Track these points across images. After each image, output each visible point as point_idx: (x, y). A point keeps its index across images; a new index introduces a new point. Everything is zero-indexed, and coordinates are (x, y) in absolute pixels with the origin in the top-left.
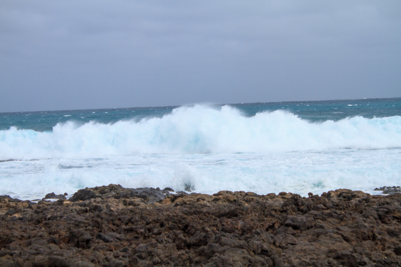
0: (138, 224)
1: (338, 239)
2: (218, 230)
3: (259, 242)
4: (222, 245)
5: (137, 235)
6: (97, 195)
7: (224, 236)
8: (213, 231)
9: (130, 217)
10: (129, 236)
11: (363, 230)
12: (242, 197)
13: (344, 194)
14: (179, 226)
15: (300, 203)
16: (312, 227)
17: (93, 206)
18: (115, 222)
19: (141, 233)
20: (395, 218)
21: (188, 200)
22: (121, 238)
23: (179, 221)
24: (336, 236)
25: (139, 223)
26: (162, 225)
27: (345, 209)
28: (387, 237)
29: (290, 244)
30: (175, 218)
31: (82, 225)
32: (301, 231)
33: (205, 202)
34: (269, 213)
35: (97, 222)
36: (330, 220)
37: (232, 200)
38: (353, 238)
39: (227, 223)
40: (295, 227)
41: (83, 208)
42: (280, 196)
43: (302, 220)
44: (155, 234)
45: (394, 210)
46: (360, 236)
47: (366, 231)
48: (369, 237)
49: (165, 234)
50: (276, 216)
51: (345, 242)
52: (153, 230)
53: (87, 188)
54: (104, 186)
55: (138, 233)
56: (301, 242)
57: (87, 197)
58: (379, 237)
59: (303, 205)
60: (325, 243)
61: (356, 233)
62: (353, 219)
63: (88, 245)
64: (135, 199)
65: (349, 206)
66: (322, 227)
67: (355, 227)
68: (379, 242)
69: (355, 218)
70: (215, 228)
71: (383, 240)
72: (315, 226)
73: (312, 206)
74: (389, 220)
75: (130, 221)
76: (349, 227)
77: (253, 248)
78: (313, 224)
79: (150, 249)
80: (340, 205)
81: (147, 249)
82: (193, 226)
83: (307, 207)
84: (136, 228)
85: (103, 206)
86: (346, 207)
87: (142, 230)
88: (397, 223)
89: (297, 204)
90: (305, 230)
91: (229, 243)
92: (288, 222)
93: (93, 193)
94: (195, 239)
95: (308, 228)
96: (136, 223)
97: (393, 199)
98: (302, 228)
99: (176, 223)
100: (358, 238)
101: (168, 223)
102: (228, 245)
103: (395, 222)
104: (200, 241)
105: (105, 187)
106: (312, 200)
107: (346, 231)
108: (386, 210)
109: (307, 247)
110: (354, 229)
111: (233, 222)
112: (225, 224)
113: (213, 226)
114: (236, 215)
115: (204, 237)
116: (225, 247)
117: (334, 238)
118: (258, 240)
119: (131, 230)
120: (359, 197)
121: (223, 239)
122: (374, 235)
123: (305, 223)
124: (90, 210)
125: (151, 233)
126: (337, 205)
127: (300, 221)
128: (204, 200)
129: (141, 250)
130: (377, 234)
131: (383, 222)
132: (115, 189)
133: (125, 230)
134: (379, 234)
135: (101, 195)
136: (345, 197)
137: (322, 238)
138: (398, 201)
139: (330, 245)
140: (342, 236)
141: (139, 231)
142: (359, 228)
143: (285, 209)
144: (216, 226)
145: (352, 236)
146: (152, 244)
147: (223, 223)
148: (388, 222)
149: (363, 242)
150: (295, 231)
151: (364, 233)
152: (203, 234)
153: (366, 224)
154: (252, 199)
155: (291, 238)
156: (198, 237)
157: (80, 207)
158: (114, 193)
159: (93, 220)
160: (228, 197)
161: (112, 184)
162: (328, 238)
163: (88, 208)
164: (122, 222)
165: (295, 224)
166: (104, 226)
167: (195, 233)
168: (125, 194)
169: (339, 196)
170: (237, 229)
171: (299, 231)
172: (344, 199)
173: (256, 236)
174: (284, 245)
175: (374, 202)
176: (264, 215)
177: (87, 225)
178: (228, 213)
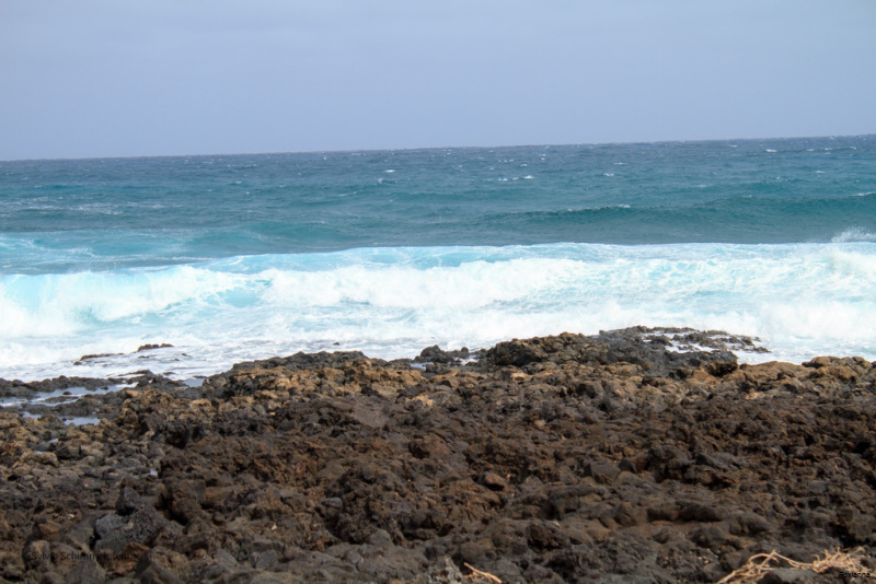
0: (766, 438)
5: (766, 459)
6: (538, 354)
10: (754, 460)
14: (846, 445)
17: (574, 384)
19: (775, 455)
22: (740, 463)
23: (841, 433)
26: (810, 441)
30: (835, 427)
31: (656, 436)
35: (682, 431)
37: (847, 376)
44: (799, 458)
52: (795, 451)
53: (515, 340)
54: (551, 337)
55: (768, 455)
63: (686, 475)
64: (625, 367)
84: (764, 446)
87: (774, 450)
93: (528, 351)
96: (761, 436)
99: (837, 437)
101: (822, 438)
105: (554, 338)
119: (754, 450)
125: (792, 456)
128: (792, 376)
132: (574, 343)
133: (745, 449)
135: (546, 355)
141: (770, 452)
157: (550, 386)
158: (574, 353)
160: (838, 370)
161: (565, 333)
166: (697, 438)
168: (598, 355)
177: (663, 435)
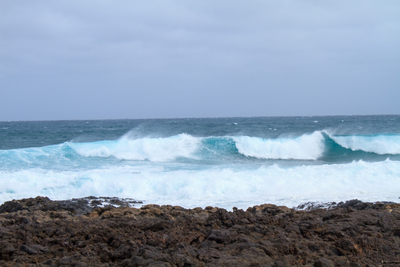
0: (62, 236)
1: (260, 253)
2: (142, 243)
3: (182, 255)
4: (145, 257)
5: (62, 248)
6: (24, 207)
7: (148, 249)
8: (137, 244)
9: (55, 230)
10: (53, 248)
11: (284, 244)
12: (169, 211)
13: (269, 209)
14: (103, 239)
15: (225, 218)
16: (235, 241)
17: (19, 218)
18: (39, 234)
19: (66, 245)
20: (316, 233)
21: (115, 213)
22: (45, 250)
23: (104, 233)
24: (258, 250)
25: (64, 235)
26: (87, 238)
27: (268, 224)
28: (308, 252)
29: (213, 257)
30: (101, 231)
31: (6, 237)
32: (225, 244)
33: (132, 215)
34: (193, 227)
35: (21, 234)
36: (254, 234)
37: (159, 213)
38: (275, 252)
39: (151, 236)
40: (219, 241)
41: (9, 220)
42: (206, 210)
43: (226, 234)
44: (80, 247)
45: (316, 225)
46: (281, 250)
47: (287, 245)
48: (290, 251)
49: (90, 247)
50: (201, 230)
51: (267, 256)
52: (78, 243)
53: (14, 200)
54: (31, 198)
55: (62, 246)
56: (224, 255)
57: (13, 209)
58: (300, 251)
59: (227, 219)
60: (247, 256)
61: (278, 247)
62: (276, 234)
63: (11, 257)
64: (62, 212)
65: (272, 220)
66: (245, 241)
67: (277, 241)
68: (300, 257)
69: (278, 232)
70: (140, 242)
71: (304, 254)
72: (238, 240)
73: (236, 221)
74: (311, 235)
75: (54, 233)
76: (271, 241)
77: (176, 261)
78: (236, 238)
79: (73, 262)
80: (264, 220)
81: (71, 261)
82: (117, 239)
83: (232, 221)
84: (60, 241)
85: (30, 218)
86: (270, 222)
87: (66, 243)
88: (318, 238)
89: (222, 219)
90: (229, 244)
91: (152, 256)
92: (212, 235)
93: (19, 205)
94: (119, 251)
95: (232, 242)
96: (60, 236)
97: (316, 214)
98: (226, 242)
99: (101, 236)
100: (280, 252)
101: (93, 236)
102: (151, 258)
103: (316, 236)
104: (125, 254)
105: (33, 199)
106: (237, 214)
107: (269, 245)
108: (308, 225)
109: (230, 260)
110: (276, 243)
112: (150, 237)
113: (138, 239)
114: (162, 229)
115: (129, 250)
116: (149, 260)
117: (257, 252)
118: (181, 254)
119: (55, 243)
120: (283, 212)
121: (147, 252)
122: (295, 249)
123: (229, 237)
124: (16, 222)
125: (76, 246)
126: (261, 220)
127: (224, 235)
128: (131, 213)
129: (64, 262)
130: (298, 249)
131: (304, 237)
132: (42, 201)
133: (49, 242)
134: (301, 249)
135: (28, 207)
136: (269, 212)
137: (245, 252)
138: (321, 216)
139: (253, 259)
140: (265, 250)
141: (63, 244)
142: (281, 242)
143: (209, 223)
144: (141, 239)
145: (274, 250)
146: (76, 257)
147: (148, 237)
148: (310, 237)
149: (285, 256)
150: (219, 245)
151: (286, 247)
152: (128, 247)
153: (287, 239)
154: (179, 213)
155: (214, 252)
156: (123, 250)
157: (6, 219)
158: (41, 206)
159: (17, 232)
160: (155, 210)
161: (39, 197)
162: (251, 252)
163: (14, 220)
164: (47, 235)
165: (219, 237)
166: (28, 238)
167: (120, 246)
168: (53, 207)
169: (264, 210)
170: (162, 242)
171: (223, 245)
172: (269, 214)
173: (180, 249)
174: (207, 258)
175: (298, 217)
176: (189, 228)
177: (11, 237)
178: (154, 227)
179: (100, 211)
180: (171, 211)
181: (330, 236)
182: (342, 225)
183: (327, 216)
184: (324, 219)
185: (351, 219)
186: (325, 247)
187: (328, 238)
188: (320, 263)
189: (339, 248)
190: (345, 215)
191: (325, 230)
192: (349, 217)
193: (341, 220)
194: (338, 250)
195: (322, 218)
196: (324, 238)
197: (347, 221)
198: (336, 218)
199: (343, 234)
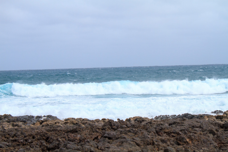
0: (19, 137)
1: (133, 145)
2: (66, 140)
3: (89, 147)
4: (67, 148)
7: (69, 143)
8: (63, 140)
9: (15, 133)
10: (14, 143)
11: (147, 139)
12: (81, 121)
13: (138, 119)
14: (43, 138)
15: (113, 125)
16: (119, 138)
18: (6, 136)
19: (21, 142)
20: (165, 132)
21: (50, 123)
23: (43, 135)
24: (132, 143)
26: (34, 138)
27: (138, 128)
28: (160, 143)
29: (106, 147)
30: (41, 133)
32: (113, 140)
33: (60, 124)
34: (95, 130)
36: (129, 134)
37: (75, 123)
38: (142, 144)
39: (71, 136)
40: (109, 138)
42: (102, 121)
43: (113, 134)
44: (29, 143)
45: (165, 128)
46: (145, 143)
48: (150, 143)
49: (35, 143)
50: (99, 132)
51: (137, 146)
55: (19, 142)
56: (113, 146)
58: (156, 143)
59: (114, 125)
60: (126, 147)
61: (143, 141)
62: (142, 133)
64: (19, 123)
65: (140, 126)
66: (124, 138)
68: (156, 146)
71: (159, 145)
72: (121, 137)
73: (119, 126)
75: (15, 135)
76: (140, 138)
77: (85, 150)
78: (120, 136)
79: (26, 151)
80: (135, 126)
81: (24, 151)
82: (51, 138)
83: (117, 126)
84: (18, 139)
86: (139, 127)
87: (22, 141)
88: (166, 135)
89: (111, 125)
90: (116, 140)
91: (71, 147)
92: (106, 135)
94: (52, 145)
95: (117, 139)
96: (18, 137)
97: (165, 122)
98: (113, 139)
101: (37, 136)
102: (71, 149)
103: (165, 135)
104: (56, 146)
105: (2, 116)
106: (120, 123)
107: (138, 140)
108: (160, 128)
109: (116, 149)
110: (143, 139)
111: (75, 135)
112: (70, 136)
113: (63, 138)
114: (77, 132)
115: (58, 144)
116: (69, 150)
118: (88, 146)
119: (15, 141)
120: (146, 121)
121: (68, 145)
122: (153, 142)
123: (115, 136)
125: (27, 142)
126: (134, 126)
127: (112, 135)
128: (59, 123)
130: (155, 142)
131: (158, 135)
132: (7, 117)
133: (12, 140)
134: (156, 142)
136: (138, 121)
137: (125, 144)
138: (168, 123)
139: (129, 148)
140: (136, 143)
141: (20, 141)
142: (145, 138)
143: (104, 128)
144: (65, 138)
145: (141, 143)
146: (27, 148)
147: (69, 136)
148: (161, 135)
149: (147, 146)
150: (109, 141)
151: (148, 141)
152: (57, 142)
153: (149, 136)
154: (87, 122)
155: (107, 144)
156: (54, 144)
158: (7, 120)
160: (73, 121)
161: (5, 114)
162: (128, 144)
164: (11, 136)
165: (110, 136)
167: (52, 142)
168: (14, 120)
169: (135, 120)
170: (77, 139)
171: (112, 140)
172: (138, 122)
173: (87, 143)
174: (103, 148)
175: (154, 124)
176: (92, 131)
178: (72, 131)
179: (41, 122)
180: (82, 121)
181: (173, 134)
182: (180, 128)
183: (171, 123)
184: (170, 125)
185: (185, 124)
186: (170, 141)
187: (172, 135)
188: (167, 150)
189: (178, 141)
190: (181, 122)
191: (170, 131)
192: (183, 123)
193: (179, 125)
194: (178, 142)
195: (168, 124)
196: (169, 135)
197: (183, 125)
198: (176, 124)
199: (180, 133)
